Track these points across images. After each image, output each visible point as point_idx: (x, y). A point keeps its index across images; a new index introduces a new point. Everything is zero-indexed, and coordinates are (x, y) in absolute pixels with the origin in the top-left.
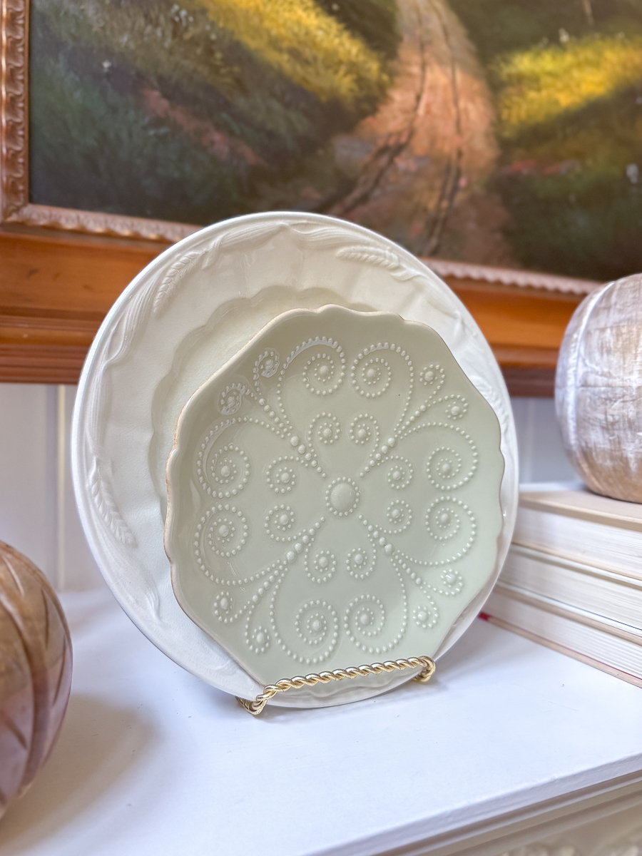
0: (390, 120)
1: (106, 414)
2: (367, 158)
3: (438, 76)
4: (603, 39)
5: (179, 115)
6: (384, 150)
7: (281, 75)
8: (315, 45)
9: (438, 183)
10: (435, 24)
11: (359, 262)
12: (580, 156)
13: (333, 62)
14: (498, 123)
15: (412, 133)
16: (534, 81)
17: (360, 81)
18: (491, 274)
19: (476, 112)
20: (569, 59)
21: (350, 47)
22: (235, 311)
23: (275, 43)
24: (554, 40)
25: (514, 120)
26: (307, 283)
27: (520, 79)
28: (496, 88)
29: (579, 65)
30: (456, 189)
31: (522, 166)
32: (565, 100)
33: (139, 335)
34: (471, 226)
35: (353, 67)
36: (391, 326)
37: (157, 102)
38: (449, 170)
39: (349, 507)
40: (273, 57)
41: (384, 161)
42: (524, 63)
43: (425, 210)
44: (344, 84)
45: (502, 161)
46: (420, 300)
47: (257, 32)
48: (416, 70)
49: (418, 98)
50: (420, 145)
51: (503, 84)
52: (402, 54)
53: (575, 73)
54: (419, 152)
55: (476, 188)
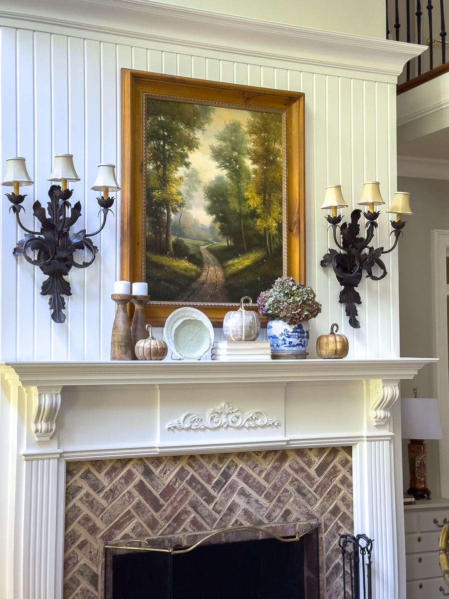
0: (203, 278)
1: (167, 330)
2: (198, 286)
3: (212, 268)
4: (249, 253)
5: (167, 284)
6: (202, 283)
7: (183, 275)
8: (188, 268)
9: (212, 288)
10: (211, 259)
11: (193, 312)
12: (244, 277)
13: (192, 270)
14: (225, 275)
15: (207, 280)
16: (233, 265)
17: (197, 272)
18: (223, 304)
19: (220, 274)
20: (241, 259)
21: (195, 267)
22: (179, 319)
23: (181, 269)
24: (237, 256)
25: (229, 273)
26: (186, 315)
27: (230, 265)
28: (224, 268)
29: (244, 259)
30: (216, 289)
31: (230, 282)
32: (240, 267)
33: (169, 322)
34: (220, 295)
35: (195, 270)
36: (196, 320)
37: (163, 283)
38: (214, 285)
39: (192, 340)
40: (181, 272)
41: (201, 286)
42: (231, 262)
43: (210, 293)
44: (194, 273)
45: (226, 282)
46: (201, 316)
47: (178, 268)
48: (207, 268)
49: (208, 273)
50: (208, 282)
51: (226, 267)
52: (205, 266)
53: (243, 261)
54: (208, 283)
55: (220, 288)
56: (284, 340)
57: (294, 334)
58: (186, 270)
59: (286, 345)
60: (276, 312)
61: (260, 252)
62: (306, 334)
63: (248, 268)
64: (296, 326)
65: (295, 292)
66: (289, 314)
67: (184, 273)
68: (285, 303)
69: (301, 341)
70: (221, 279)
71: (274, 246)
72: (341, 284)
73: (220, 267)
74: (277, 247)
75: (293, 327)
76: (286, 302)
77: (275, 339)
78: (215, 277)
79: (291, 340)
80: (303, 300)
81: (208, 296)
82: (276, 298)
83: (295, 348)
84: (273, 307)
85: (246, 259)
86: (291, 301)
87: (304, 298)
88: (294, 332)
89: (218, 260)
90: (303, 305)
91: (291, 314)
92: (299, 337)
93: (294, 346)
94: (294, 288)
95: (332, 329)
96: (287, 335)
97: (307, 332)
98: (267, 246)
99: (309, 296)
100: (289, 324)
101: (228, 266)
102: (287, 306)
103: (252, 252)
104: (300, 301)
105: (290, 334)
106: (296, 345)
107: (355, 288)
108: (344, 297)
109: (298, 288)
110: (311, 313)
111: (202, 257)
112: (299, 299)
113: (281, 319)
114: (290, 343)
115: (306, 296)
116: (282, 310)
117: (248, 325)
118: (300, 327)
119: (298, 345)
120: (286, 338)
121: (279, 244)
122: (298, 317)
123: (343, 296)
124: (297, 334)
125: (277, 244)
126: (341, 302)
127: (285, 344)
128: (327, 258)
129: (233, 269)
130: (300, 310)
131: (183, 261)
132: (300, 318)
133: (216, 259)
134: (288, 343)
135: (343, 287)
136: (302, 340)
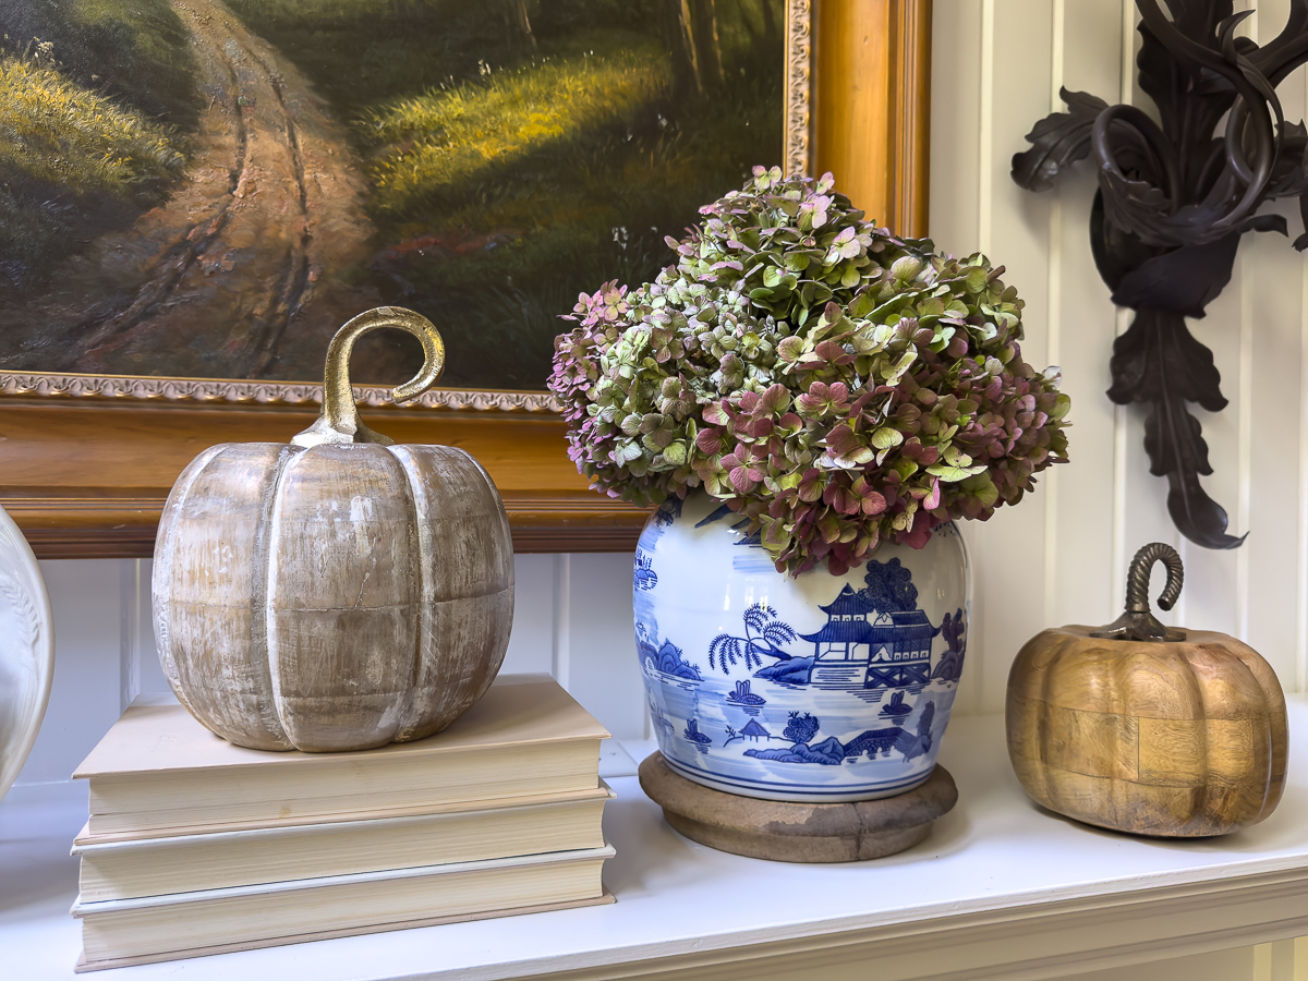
0: (191, 207)
2: (152, 261)
3: (267, 145)
4: (558, 64)
6: (175, 250)
8: (65, 126)
9: (269, 282)
10: (257, 78)
12: (521, 222)
13: (95, 144)
14: (370, 193)
15: (224, 221)
16: (434, 132)
19: (331, 183)
20: (494, 96)
21: (122, 123)
24: (465, 76)
25: (399, 186)
27: (408, 132)
28: (364, 150)
29: (514, 103)
30: (300, 287)
31: (411, 245)
32: (488, 150)
35: (126, 147)
38: (287, 262)
41: (180, 261)
42: (415, 111)
43: (250, 317)
44: (114, 169)
45: (376, 243)
48: (230, 140)
49: (234, 177)
50: (240, 233)
51: (379, 142)
52: (206, 122)
53: (507, 114)
54: (236, 243)
55: (335, 282)
56: (744, 696)
57: (834, 651)
58: (42, 135)
59: (762, 744)
60: (676, 453)
61: (630, 63)
62: (940, 645)
63: (540, 162)
64: (856, 579)
65: (851, 281)
66: (790, 481)
67: (24, 160)
68: (758, 377)
69: (896, 709)
70: (340, 223)
71: (728, 35)
72: (1120, 300)
73: (332, 137)
74: (744, 40)
75: (831, 587)
76: (765, 361)
77: (675, 682)
78: (289, 208)
79: (806, 700)
80: (923, 345)
81: (239, 338)
82: (672, 330)
83: (843, 775)
84: (646, 405)
85: (527, 97)
86: (810, 357)
87: (933, 324)
88: (830, 633)
89: (317, 89)
90: (928, 396)
91: (811, 477)
92: (877, 679)
93: (834, 753)
94: (848, 246)
95: (1137, 587)
96: (768, 661)
97: (954, 628)
98: (677, 28)
99: (974, 318)
100: (795, 563)
101: (391, 136)
102: (771, 401)
103: (575, 56)
104: (893, 354)
105: (799, 649)
106: (851, 750)
107: (1191, 324)
108: (1136, 367)
109: (882, 253)
110: (993, 463)
111: (186, 58)
112: (883, 335)
113: (719, 512)
114: (800, 726)
115: (956, 314)
116: (723, 439)
117: (325, 599)
118: (891, 586)
119: (873, 741)
120: (760, 687)
121: (761, 26)
122: (874, 505)
123: (1132, 366)
124: (861, 651)
125: (748, 26)
126: (1118, 395)
127: (753, 730)
128: (1049, 140)
129: (434, 162)
130: (892, 438)
131: (17, 68)
132: (894, 511)
133: (304, 83)
134: (777, 729)
135: (1126, 317)
136: (909, 699)
